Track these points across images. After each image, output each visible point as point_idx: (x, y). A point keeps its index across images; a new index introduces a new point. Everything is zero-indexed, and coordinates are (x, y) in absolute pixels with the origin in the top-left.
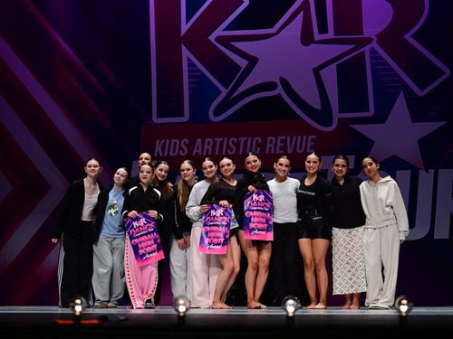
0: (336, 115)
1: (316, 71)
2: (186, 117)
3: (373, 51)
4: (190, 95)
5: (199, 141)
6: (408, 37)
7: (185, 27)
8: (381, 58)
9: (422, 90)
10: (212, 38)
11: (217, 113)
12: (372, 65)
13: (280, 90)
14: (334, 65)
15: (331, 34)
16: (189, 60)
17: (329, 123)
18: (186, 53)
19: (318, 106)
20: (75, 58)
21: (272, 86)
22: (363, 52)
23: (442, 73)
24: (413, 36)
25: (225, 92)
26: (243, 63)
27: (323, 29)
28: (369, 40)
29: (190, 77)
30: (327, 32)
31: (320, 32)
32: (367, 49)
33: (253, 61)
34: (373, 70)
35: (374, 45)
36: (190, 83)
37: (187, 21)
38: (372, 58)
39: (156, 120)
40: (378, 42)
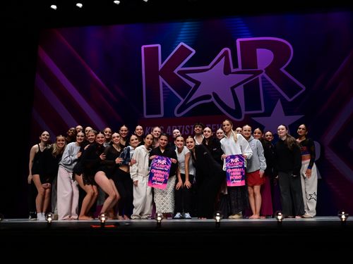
0: (244, 112)
1: (232, 89)
2: (162, 115)
3: (263, 78)
4: (164, 102)
5: (169, 127)
6: (282, 69)
7: (161, 66)
8: (267, 81)
9: (290, 98)
10: (176, 72)
11: (178, 112)
12: (263, 85)
13: (213, 99)
14: (242, 86)
15: (240, 68)
16: (163, 83)
17: (240, 117)
18: (161, 80)
19: (233, 107)
20: (102, 83)
21: (208, 97)
22: (258, 79)
23: (301, 89)
24: (285, 69)
25: (183, 100)
26: (192, 85)
27: (236, 66)
28: (261, 72)
29: (164, 93)
30: (237, 67)
31: (234, 68)
32: (260, 76)
33: (198, 84)
34: (263, 88)
35: (264, 74)
36: (164, 96)
37: (162, 63)
38: (262, 81)
39: (146, 116)
40: (266, 73)
